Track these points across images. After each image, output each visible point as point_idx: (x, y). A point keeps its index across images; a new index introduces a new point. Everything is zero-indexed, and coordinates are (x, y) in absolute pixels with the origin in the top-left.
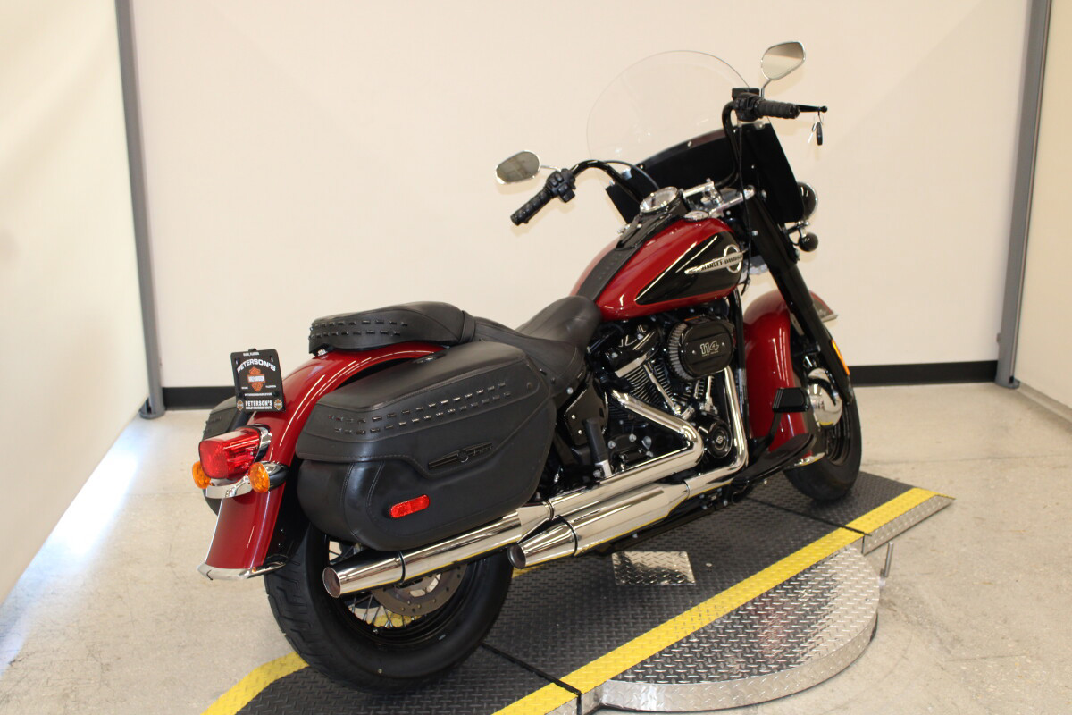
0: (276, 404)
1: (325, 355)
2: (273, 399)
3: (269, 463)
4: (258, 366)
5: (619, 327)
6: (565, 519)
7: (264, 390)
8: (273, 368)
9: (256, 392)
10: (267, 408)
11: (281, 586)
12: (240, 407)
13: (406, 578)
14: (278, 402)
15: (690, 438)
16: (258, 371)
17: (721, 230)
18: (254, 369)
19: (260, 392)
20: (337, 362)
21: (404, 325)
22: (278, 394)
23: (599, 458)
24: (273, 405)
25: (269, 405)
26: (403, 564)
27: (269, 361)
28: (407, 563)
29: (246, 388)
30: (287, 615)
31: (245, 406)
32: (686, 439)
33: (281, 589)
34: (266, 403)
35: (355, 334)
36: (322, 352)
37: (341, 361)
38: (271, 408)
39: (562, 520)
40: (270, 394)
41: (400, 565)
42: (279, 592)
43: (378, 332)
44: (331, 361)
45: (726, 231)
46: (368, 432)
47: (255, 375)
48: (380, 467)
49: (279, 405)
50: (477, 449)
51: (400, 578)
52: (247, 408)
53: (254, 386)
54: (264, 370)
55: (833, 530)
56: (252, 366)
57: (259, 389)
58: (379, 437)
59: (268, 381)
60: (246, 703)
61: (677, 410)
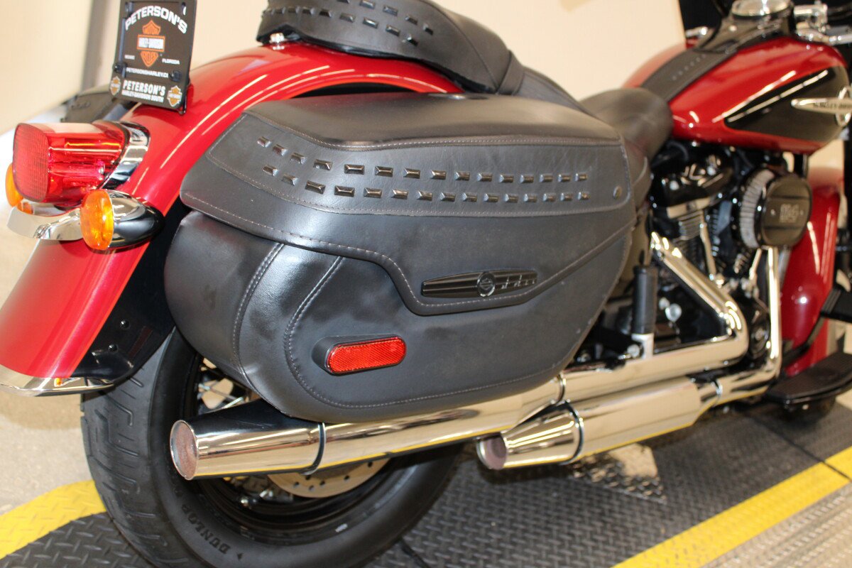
0: (170, 95)
1: (282, 43)
2: (168, 83)
3: (129, 197)
4: (159, 21)
5: (683, 149)
6: (572, 405)
7: (158, 66)
8: (183, 27)
9: (144, 68)
10: (155, 99)
11: (102, 412)
12: (115, 89)
13: (322, 465)
14: (176, 92)
15: (733, 326)
16: (156, 29)
17: (835, 63)
18: (152, 24)
19: (151, 69)
20: (298, 59)
21: (428, 30)
22: (180, 77)
23: (643, 329)
24: (165, 96)
25: (159, 94)
26: (321, 442)
27: (178, 12)
28: (330, 440)
29: (132, 57)
30: (104, 460)
31: (121, 88)
32: (726, 326)
33: (102, 417)
34: (156, 89)
35: (344, 17)
36: (278, 38)
37: (305, 59)
38: (161, 99)
39: (567, 407)
40: (166, 75)
41: (315, 441)
42: (97, 418)
43: (383, 26)
44: (288, 56)
45: (842, 66)
46: (329, 191)
47: (150, 36)
48: (334, 264)
49: (176, 97)
50: (511, 279)
51: (310, 463)
52: (125, 93)
53: (144, 56)
54: (167, 29)
55: (812, 465)
56: (150, 18)
57: (149, 63)
58: (349, 206)
59: (168, 52)
60: (24, 544)
61: (720, 282)
